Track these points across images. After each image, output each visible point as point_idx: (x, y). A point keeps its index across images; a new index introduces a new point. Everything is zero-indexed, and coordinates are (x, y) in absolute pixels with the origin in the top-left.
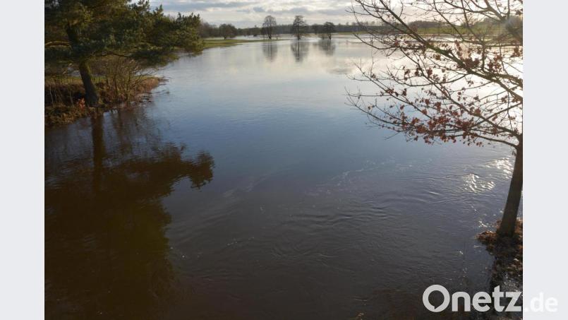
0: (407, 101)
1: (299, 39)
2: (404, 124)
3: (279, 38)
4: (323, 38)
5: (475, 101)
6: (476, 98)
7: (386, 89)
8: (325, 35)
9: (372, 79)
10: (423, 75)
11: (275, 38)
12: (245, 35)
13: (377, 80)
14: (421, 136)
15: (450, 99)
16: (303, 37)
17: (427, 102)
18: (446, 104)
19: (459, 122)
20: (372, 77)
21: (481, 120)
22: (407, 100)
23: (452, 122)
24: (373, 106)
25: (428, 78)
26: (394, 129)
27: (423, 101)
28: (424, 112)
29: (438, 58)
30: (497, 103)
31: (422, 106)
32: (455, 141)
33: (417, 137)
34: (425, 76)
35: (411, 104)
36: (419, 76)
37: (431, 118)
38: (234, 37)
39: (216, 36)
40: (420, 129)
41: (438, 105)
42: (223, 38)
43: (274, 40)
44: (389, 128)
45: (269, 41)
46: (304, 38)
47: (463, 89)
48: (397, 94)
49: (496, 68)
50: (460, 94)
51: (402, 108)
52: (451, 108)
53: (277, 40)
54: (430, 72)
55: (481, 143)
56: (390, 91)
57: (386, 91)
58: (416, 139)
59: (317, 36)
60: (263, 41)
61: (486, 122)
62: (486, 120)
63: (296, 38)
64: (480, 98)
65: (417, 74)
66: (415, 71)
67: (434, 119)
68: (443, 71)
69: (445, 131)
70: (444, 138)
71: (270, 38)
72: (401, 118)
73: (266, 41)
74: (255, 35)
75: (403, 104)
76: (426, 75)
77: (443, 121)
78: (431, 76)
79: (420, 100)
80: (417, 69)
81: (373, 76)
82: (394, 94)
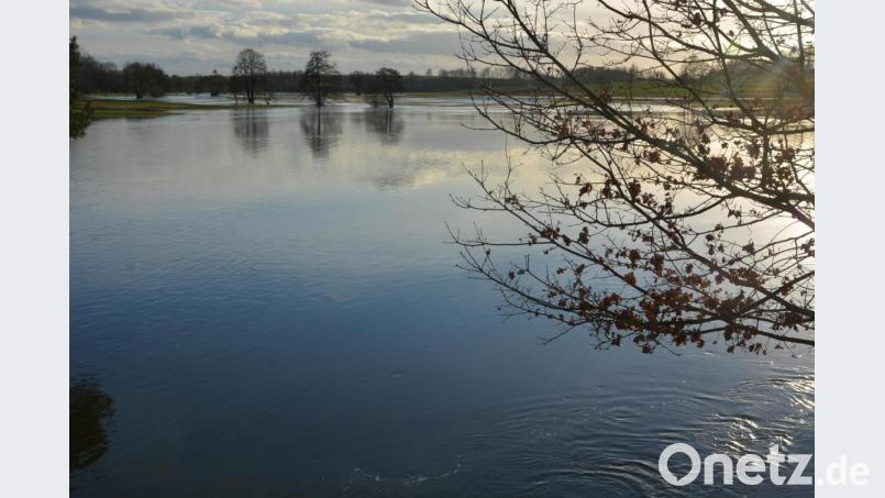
0: (590, 256)
1: (319, 105)
2: (584, 306)
3: (271, 103)
4: (375, 104)
5: (745, 253)
6: (750, 249)
7: (541, 228)
8: (380, 97)
9: (509, 206)
10: (620, 195)
11: (264, 103)
12: (189, 93)
13: (522, 209)
14: (628, 336)
15: (684, 248)
16: (329, 102)
17: (635, 255)
18: (675, 261)
19: (711, 302)
20: (507, 200)
21: (762, 296)
22: (589, 253)
23: (696, 301)
24: (522, 272)
25: (632, 203)
26: (561, 318)
27: (623, 254)
28: (630, 280)
29: (654, 158)
30: (795, 257)
31: (619, 264)
32: (701, 344)
33: (619, 337)
34: (626, 199)
35: (600, 262)
36: (611, 197)
37: (646, 293)
38: (162, 95)
39: (116, 91)
40: (625, 319)
41: (657, 261)
42: (135, 98)
43: (261, 106)
44: (550, 317)
45: (248, 107)
46: (331, 104)
47: (719, 228)
48: (568, 241)
49: (781, 178)
50: (710, 238)
51: (579, 270)
52: (689, 268)
53: (269, 106)
54: (634, 188)
55: (759, 346)
56: (550, 233)
57: (543, 234)
58: (616, 342)
59: (361, 98)
60: (235, 107)
61: (771, 300)
62: (771, 295)
63: (314, 103)
64: (756, 248)
65: (606, 192)
66: (603, 186)
67: (653, 296)
68: (667, 187)
69: (682, 323)
70: (680, 339)
71: (251, 100)
72: (577, 294)
73: (242, 107)
74: (215, 94)
75: (580, 261)
76: (628, 194)
77: (675, 300)
78: (639, 197)
79: (615, 251)
80: (607, 183)
81: (513, 199)
82: (560, 241)
